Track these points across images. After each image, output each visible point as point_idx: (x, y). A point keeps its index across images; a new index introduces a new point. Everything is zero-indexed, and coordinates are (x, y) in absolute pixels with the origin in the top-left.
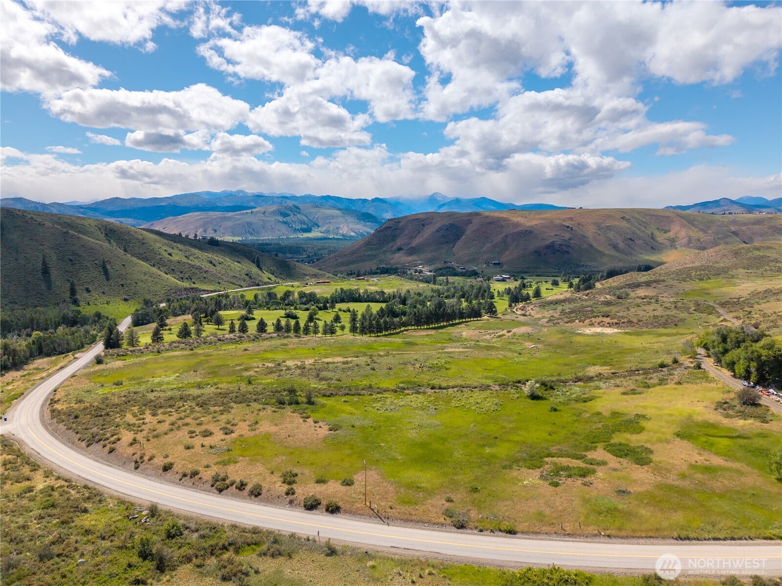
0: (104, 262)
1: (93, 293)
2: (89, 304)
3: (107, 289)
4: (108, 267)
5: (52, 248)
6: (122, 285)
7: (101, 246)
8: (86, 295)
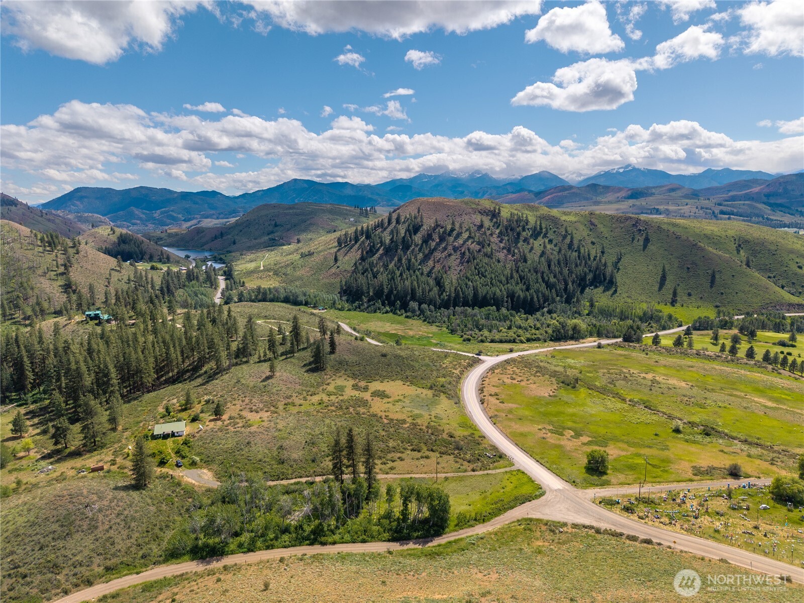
0: (714, 272)
1: (693, 298)
2: (682, 306)
3: (706, 295)
4: (717, 276)
5: (678, 258)
6: (722, 294)
7: (720, 257)
8: (685, 298)
